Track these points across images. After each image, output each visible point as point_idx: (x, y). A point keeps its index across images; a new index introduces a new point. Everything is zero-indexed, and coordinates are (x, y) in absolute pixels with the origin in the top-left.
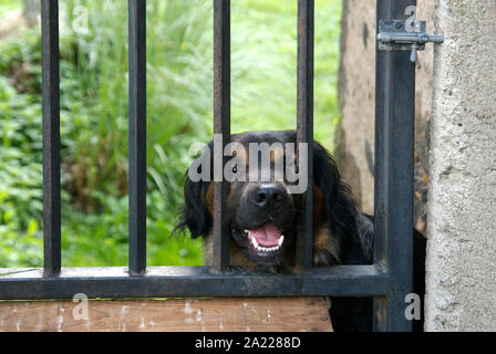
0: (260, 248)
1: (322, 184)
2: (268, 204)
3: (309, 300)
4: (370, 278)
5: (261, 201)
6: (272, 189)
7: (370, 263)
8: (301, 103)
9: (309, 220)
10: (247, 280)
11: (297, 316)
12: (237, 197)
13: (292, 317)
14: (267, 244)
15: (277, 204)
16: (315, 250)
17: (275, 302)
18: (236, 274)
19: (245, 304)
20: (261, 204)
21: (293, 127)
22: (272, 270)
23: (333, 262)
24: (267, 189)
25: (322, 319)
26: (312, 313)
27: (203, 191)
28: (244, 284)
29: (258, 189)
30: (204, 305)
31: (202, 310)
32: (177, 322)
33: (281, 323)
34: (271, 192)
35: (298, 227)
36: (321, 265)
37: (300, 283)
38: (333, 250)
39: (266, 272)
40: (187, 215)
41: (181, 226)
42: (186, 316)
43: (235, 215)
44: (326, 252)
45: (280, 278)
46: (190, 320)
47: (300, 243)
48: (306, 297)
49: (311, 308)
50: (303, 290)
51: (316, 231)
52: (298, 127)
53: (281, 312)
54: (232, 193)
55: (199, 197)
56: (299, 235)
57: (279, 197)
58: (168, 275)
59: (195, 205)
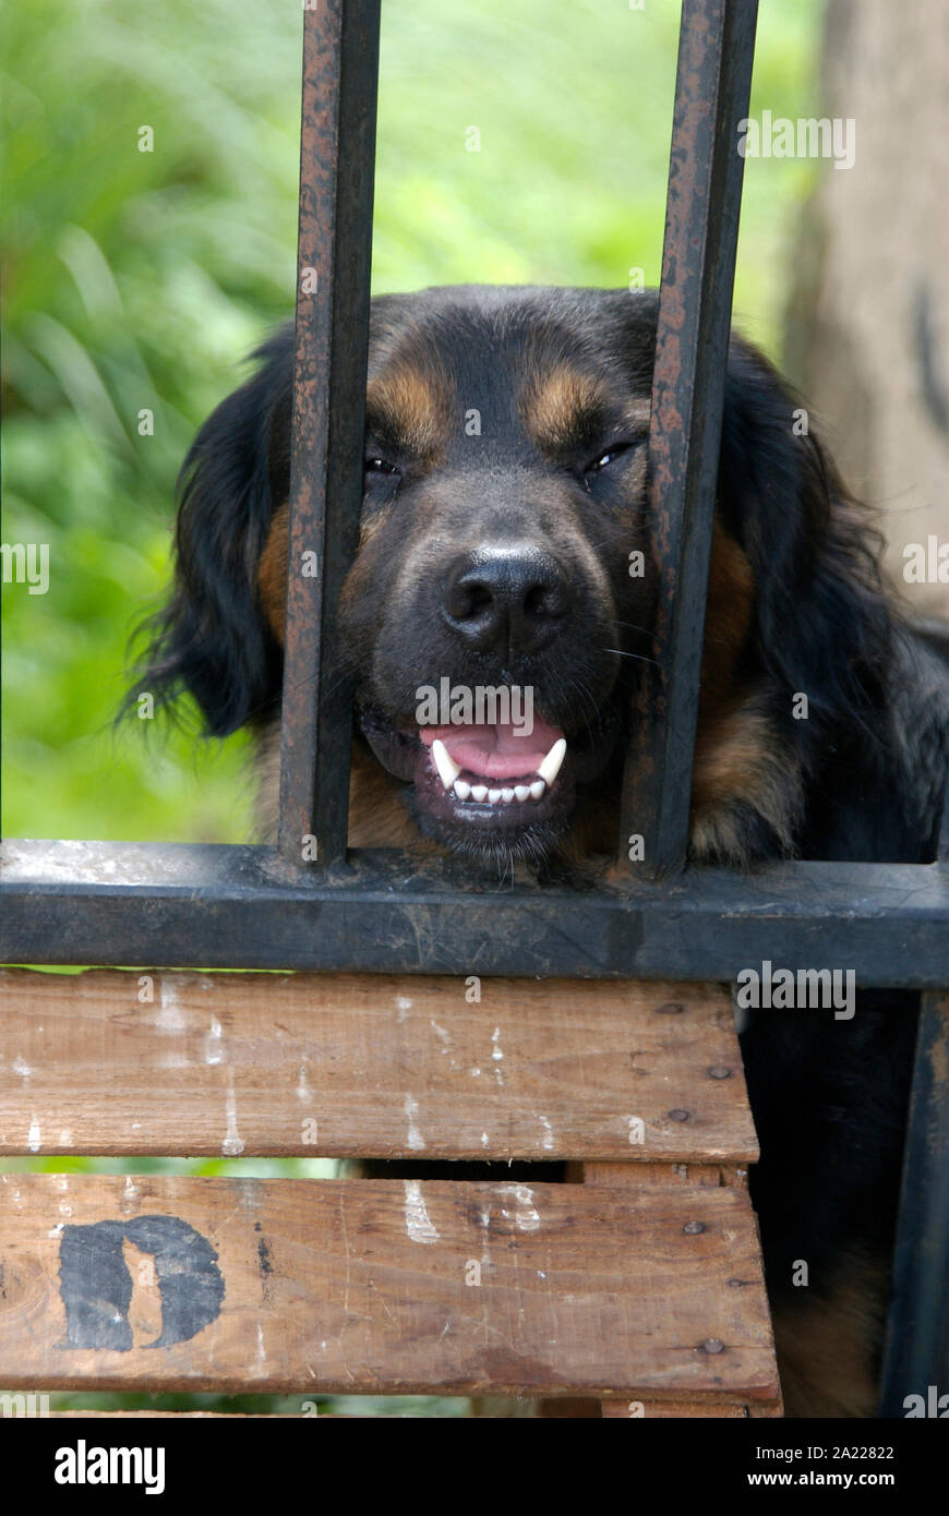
0: (462, 789)
1: (753, 528)
3: (662, 996)
4: (918, 919)
5: (470, 615)
6: (520, 565)
7: (927, 857)
8: (689, 168)
9: (685, 680)
10: (415, 909)
11: (610, 1057)
12: (379, 586)
13: (589, 1062)
14: (494, 767)
15: (543, 630)
16: (700, 801)
17: (524, 997)
18: (372, 885)
19: (404, 1003)
20: (473, 629)
21: (642, 276)
22: (521, 874)
23: (765, 849)
24: (503, 565)
25: (710, 1074)
26: (672, 1047)
27: (250, 544)
28: (402, 925)
29: (464, 562)
30: (239, 1001)
31: (226, 1018)
32: (131, 1067)
33: (544, 1082)
34: (517, 579)
35: (642, 701)
36: (714, 858)
37: (628, 931)
38: (776, 803)
39: (490, 879)
40: (183, 637)
41: (157, 683)
42: (163, 1043)
44: (744, 811)
45: (552, 906)
46: (176, 1062)
47: (641, 770)
48: (648, 981)
49: (668, 1027)
50: (641, 958)
51: (710, 724)
52: (668, 279)
53: (550, 1038)
55: (237, 564)
56: (643, 740)
57: (551, 602)
58: (90, 878)
59: (224, 600)
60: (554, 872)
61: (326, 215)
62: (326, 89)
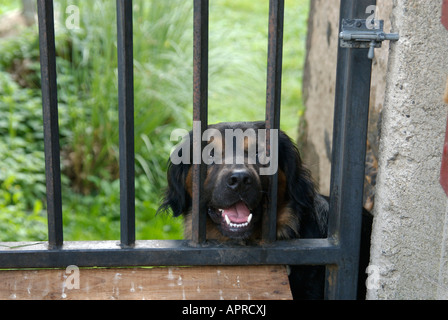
0: (231, 225)
1: (286, 168)
2: (240, 186)
3: (272, 268)
4: (324, 249)
5: (233, 184)
6: (242, 173)
7: (325, 237)
8: (270, 97)
9: (274, 200)
10: (220, 251)
11: (262, 281)
12: (213, 181)
13: (257, 282)
14: (238, 221)
15: (247, 187)
16: (278, 226)
17: (244, 269)
18: (212, 246)
19: (219, 272)
20: (233, 187)
21: (262, 118)
22: (242, 243)
23: (293, 236)
24: (239, 174)
25: (282, 284)
26: (274, 279)
27: (183, 176)
28: (218, 255)
29: (231, 173)
30: (184, 272)
31: (182, 276)
32: (162, 286)
33: (248, 286)
34: (242, 176)
35: (265, 206)
36: (283, 238)
37: (264, 254)
38: (294, 226)
39: (236, 244)
40: (170, 196)
41: (165, 206)
42: (170, 281)
43: (211, 196)
44: (287, 227)
45: (248, 249)
46: (172, 285)
47: (266, 219)
48: (269, 265)
49: (273, 274)
50: (267, 260)
51: (279, 210)
52: (267, 119)
53: (249, 277)
54: (209, 177)
55: (180, 181)
56: (265, 214)
57: (249, 181)
58: (154, 247)
59: (177, 189)
60: (249, 242)
61: (198, 109)
62: (198, 84)
